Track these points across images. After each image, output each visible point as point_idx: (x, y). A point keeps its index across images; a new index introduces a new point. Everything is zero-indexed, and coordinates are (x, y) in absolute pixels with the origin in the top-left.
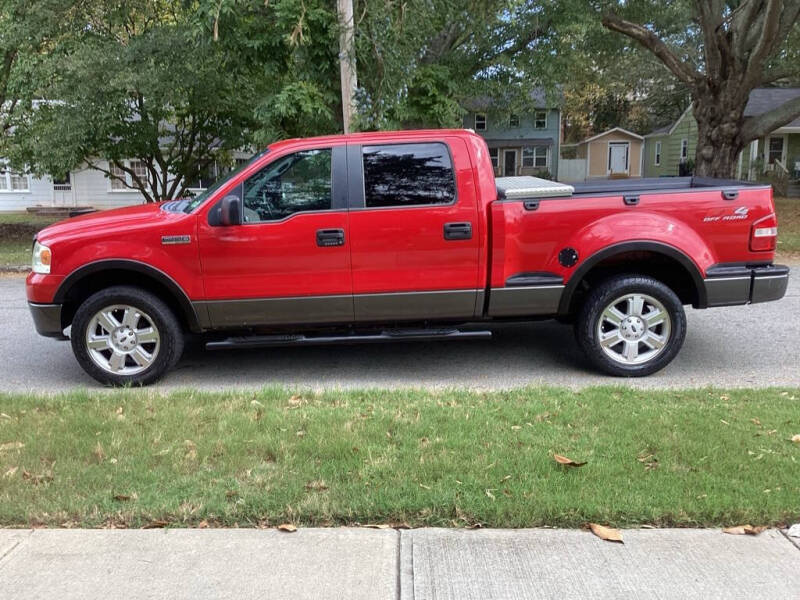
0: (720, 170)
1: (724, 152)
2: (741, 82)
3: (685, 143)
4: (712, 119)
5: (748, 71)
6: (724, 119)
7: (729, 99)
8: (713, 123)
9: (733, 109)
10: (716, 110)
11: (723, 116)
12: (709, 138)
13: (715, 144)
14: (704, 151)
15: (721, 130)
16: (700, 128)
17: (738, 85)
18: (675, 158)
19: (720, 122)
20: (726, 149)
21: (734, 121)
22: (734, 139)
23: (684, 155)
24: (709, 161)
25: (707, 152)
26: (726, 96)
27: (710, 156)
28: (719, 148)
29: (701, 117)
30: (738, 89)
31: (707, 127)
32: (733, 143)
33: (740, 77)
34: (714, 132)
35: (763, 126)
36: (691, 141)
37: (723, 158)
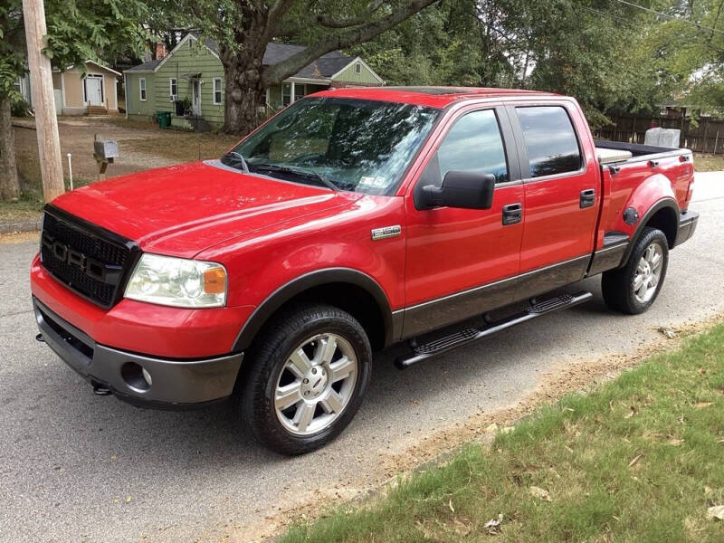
0: (249, 112)
1: (251, 95)
2: (262, 34)
3: (174, 82)
4: (239, 65)
5: (268, 24)
6: (250, 66)
7: (252, 48)
8: (240, 68)
9: (256, 58)
10: (243, 57)
11: (248, 62)
12: (237, 82)
13: (243, 87)
14: (234, 94)
15: (247, 75)
16: (227, 72)
17: (259, 36)
18: (163, 94)
19: (246, 68)
20: (251, 93)
21: (257, 68)
22: (257, 84)
23: (174, 92)
24: (239, 103)
25: (236, 94)
26: (249, 45)
27: (239, 99)
28: (246, 91)
29: (229, 63)
30: (259, 39)
31: (235, 72)
32: (256, 88)
33: (261, 29)
34: (241, 77)
35: (279, 74)
36: (181, 80)
37: (250, 101)
